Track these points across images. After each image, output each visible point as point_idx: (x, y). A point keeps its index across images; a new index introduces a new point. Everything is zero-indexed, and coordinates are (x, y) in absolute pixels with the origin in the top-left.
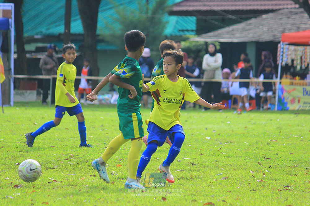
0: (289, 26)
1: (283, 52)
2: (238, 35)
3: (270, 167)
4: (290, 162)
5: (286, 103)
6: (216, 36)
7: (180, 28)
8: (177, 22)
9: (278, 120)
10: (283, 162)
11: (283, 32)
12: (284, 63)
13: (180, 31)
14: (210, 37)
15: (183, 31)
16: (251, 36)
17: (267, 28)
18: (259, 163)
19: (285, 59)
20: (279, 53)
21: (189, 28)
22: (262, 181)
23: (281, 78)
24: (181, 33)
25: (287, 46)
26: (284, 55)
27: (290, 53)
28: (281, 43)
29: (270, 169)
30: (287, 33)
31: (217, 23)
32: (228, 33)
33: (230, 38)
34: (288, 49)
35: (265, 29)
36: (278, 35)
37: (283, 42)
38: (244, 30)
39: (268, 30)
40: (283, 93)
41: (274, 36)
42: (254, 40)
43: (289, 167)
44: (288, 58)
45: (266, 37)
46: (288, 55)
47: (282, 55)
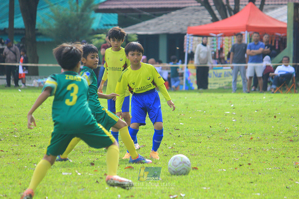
0: (193, 21)
1: (189, 42)
2: (152, 28)
3: (179, 136)
4: (195, 132)
5: (192, 84)
6: (134, 29)
7: (105, 23)
8: (102, 18)
9: (186, 98)
10: (189, 132)
11: (188, 26)
12: (190, 51)
13: (104, 25)
14: (130, 30)
15: (107, 25)
16: (163, 29)
17: (175, 22)
18: (170, 133)
19: (190, 48)
20: (186, 43)
21: (112, 23)
22: (172, 148)
23: (188, 63)
24: (106, 27)
25: (192, 37)
26: (190, 45)
27: (194, 42)
28: (187, 34)
29: (179, 138)
30: (192, 26)
31: (134, 18)
32: (144, 26)
33: (145, 31)
34: (193, 39)
35: (174, 23)
36: (185, 28)
37: (189, 34)
38: (157, 24)
39: (177, 24)
40: (189, 75)
41: (181, 29)
42: (165, 32)
43: (194, 136)
44: (192, 47)
45: (175, 30)
46: (192, 44)
47: (188, 45)
